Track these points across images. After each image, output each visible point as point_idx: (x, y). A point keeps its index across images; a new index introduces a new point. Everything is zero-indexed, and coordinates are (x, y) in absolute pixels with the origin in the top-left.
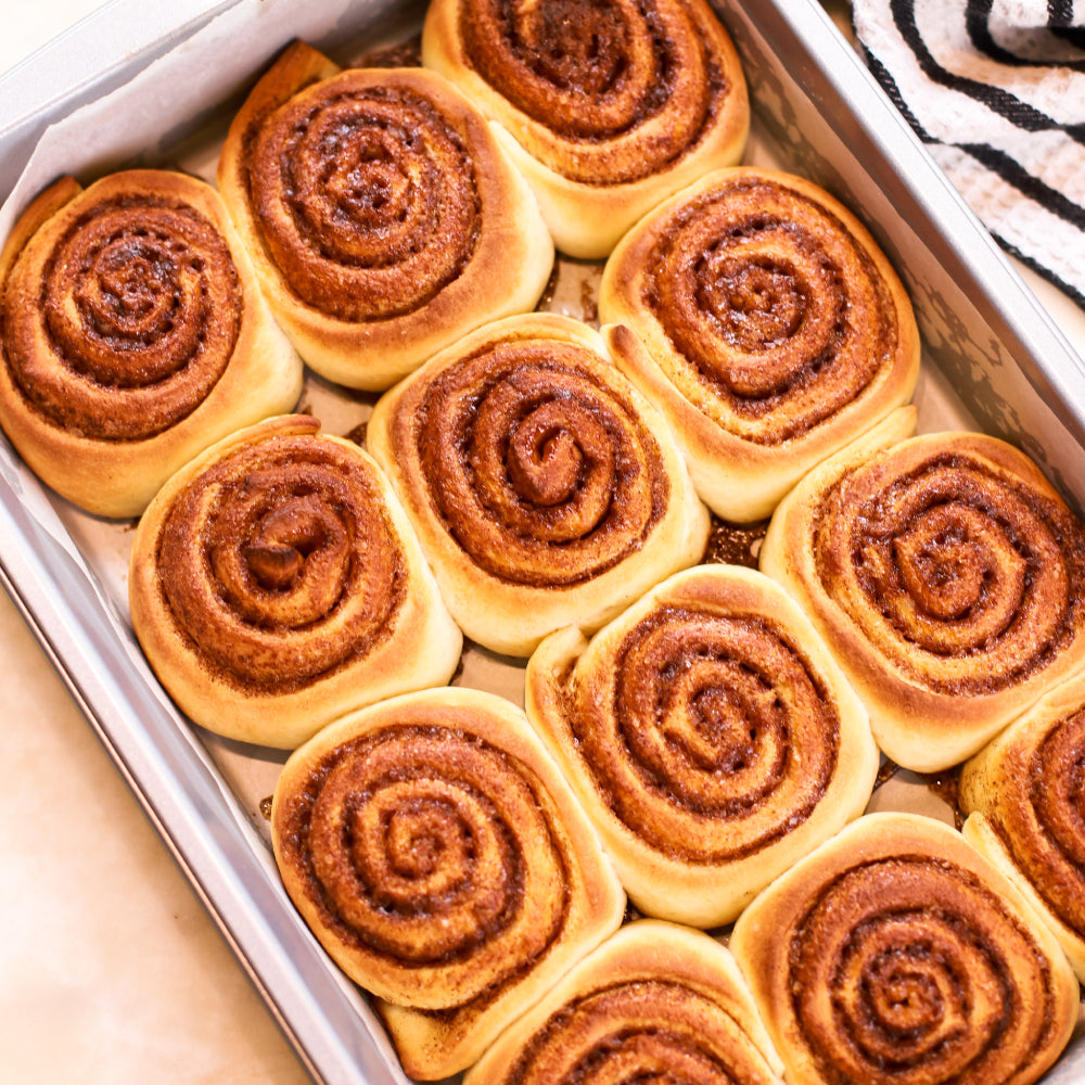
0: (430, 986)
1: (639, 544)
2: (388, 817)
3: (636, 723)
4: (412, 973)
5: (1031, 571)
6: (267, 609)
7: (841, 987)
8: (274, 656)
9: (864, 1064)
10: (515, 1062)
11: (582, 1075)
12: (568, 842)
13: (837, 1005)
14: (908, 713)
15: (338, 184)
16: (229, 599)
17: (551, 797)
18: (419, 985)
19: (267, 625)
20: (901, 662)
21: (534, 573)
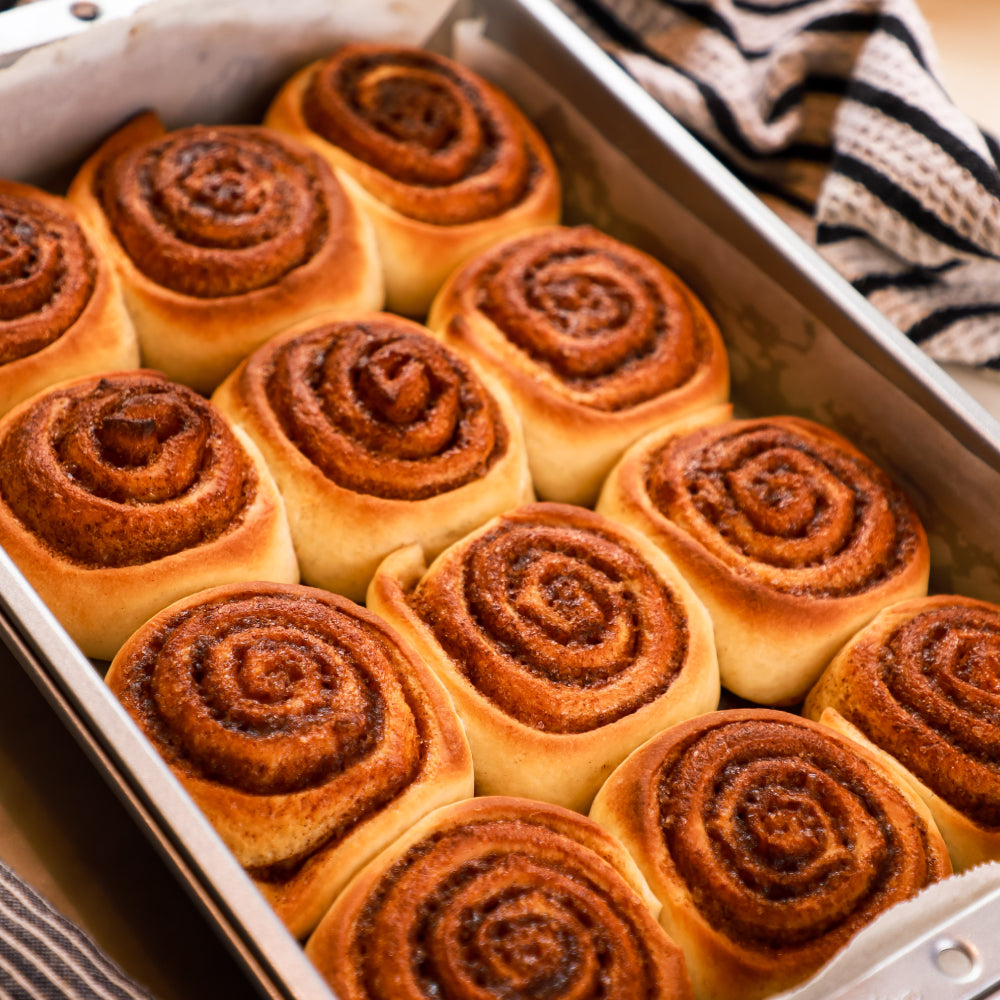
0: (281, 814)
1: (484, 470)
2: (241, 653)
3: (489, 597)
4: (264, 799)
5: (858, 504)
6: (120, 478)
7: (717, 816)
8: (125, 521)
9: (748, 892)
10: (371, 894)
11: (447, 893)
12: (425, 697)
13: (714, 835)
14: (754, 609)
15: (195, 182)
16: (81, 475)
17: (405, 656)
18: (270, 813)
19: (119, 496)
20: (742, 571)
21: (383, 483)
